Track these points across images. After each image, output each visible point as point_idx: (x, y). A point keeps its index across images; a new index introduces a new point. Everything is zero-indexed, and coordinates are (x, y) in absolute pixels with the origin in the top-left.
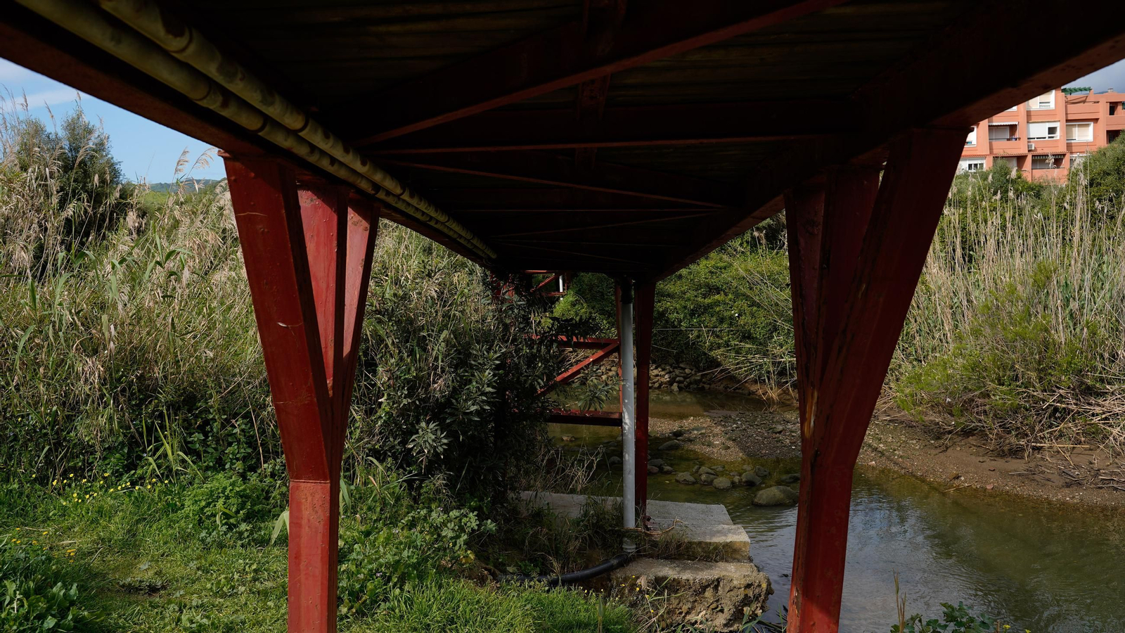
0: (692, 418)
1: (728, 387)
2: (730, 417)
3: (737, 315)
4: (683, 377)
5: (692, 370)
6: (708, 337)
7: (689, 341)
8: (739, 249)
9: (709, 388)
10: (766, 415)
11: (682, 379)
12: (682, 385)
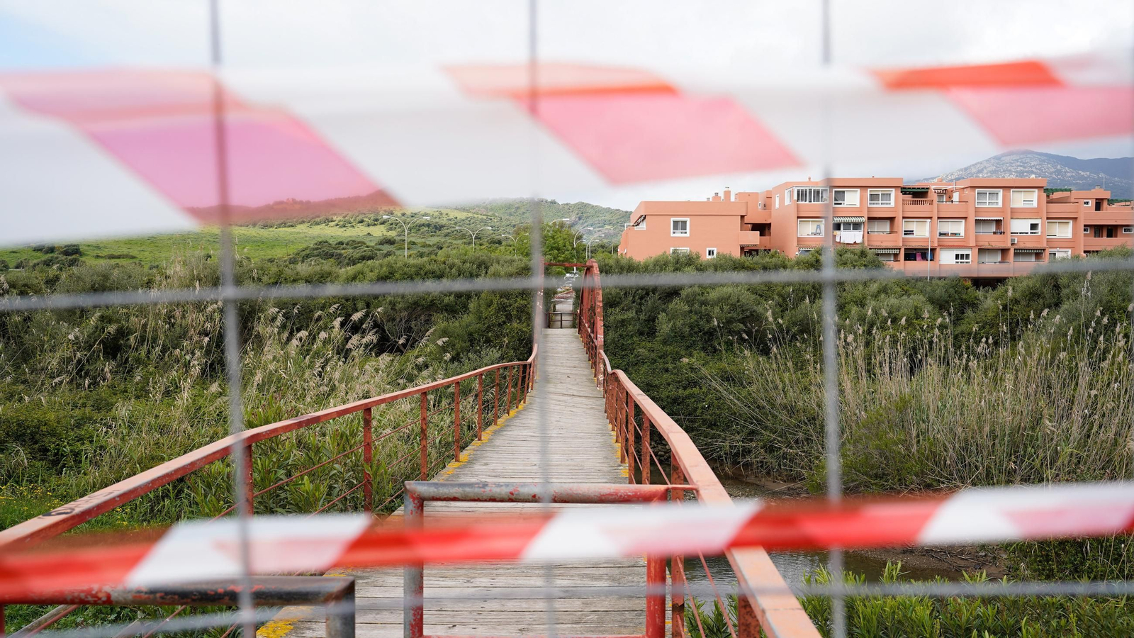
3: (706, 406)
6: (684, 421)
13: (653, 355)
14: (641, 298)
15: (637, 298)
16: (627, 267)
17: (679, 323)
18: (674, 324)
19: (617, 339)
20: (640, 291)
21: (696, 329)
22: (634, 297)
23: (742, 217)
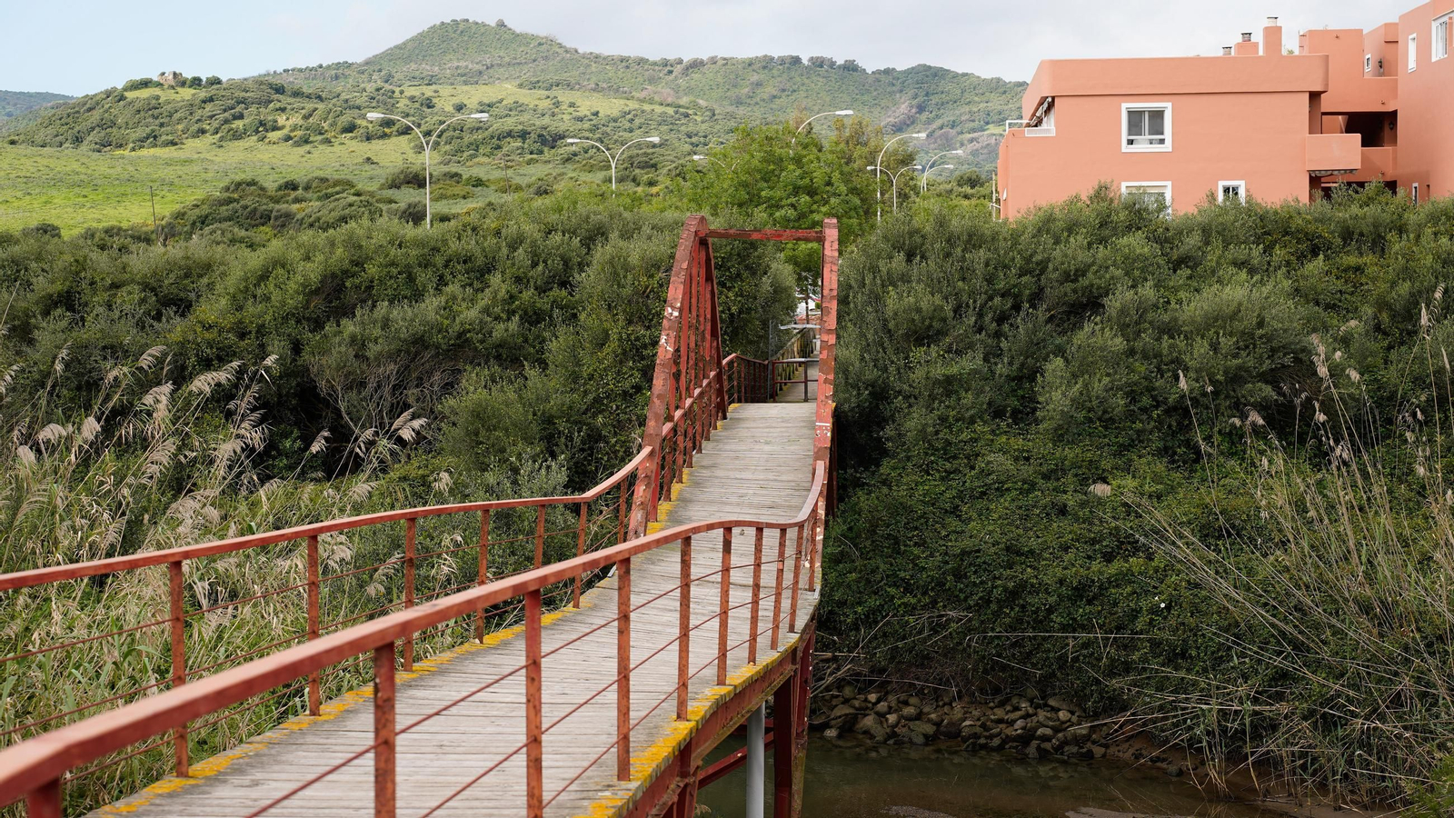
1: (1141, 754)
3: (1163, 605)
4: (1052, 728)
5: (1073, 713)
6: (1105, 647)
7: (1066, 653)
8: (1205, 448)
9: (1104, 756)
11: (1048, 731)
12: (1047, 746)
13: (1027, 471)
14: (1001, 319)
15: (988, 319)
16: (965, 237)
17: (1099, 386)
18: (1086, 385)
19: (930, 429)
20: (997, 300)
21: (1146, 401)
22: (980, 315)
23: (1315, 96)
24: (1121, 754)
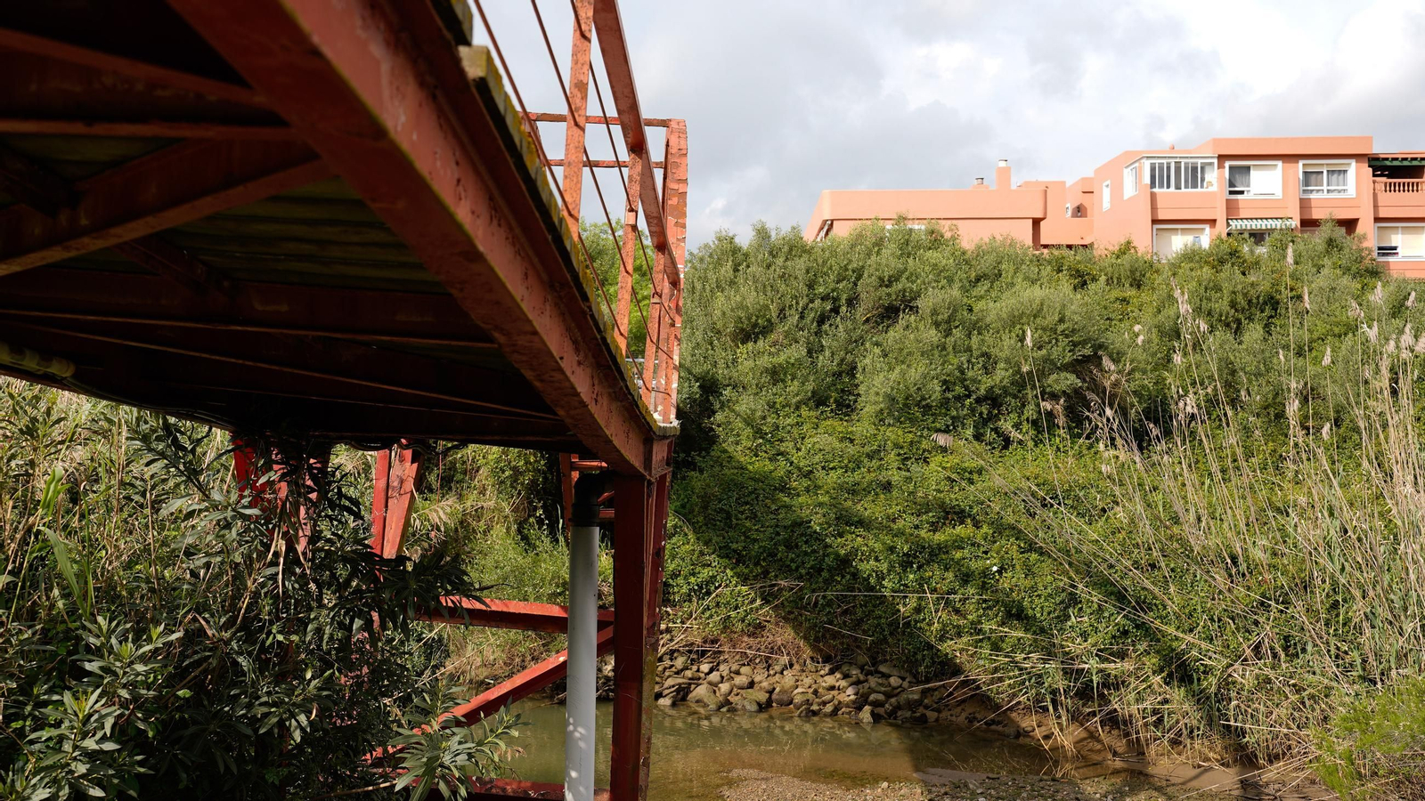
0: (885, 784)
1: (975, 718)
2: (966, 785)
3: (995, 569)
4: (884, 693)
5: (903, 679)
6: (936, 612)
7: (897, 619)
8: (1014, 434)
9: (937, 720)
10: (1041, 784)
11: (881, 697)
12: (881, 711)
13: (852, 450)
14: (821, 320)
15: (808, 320)
16: (786, 249)
17: (914, 374)
18: (903, 373)
19: (759, 414)
20: (818, 302)
21: (959, 390)
22: (802, 317)
23: (1036, 223)
24: (954, 718)
